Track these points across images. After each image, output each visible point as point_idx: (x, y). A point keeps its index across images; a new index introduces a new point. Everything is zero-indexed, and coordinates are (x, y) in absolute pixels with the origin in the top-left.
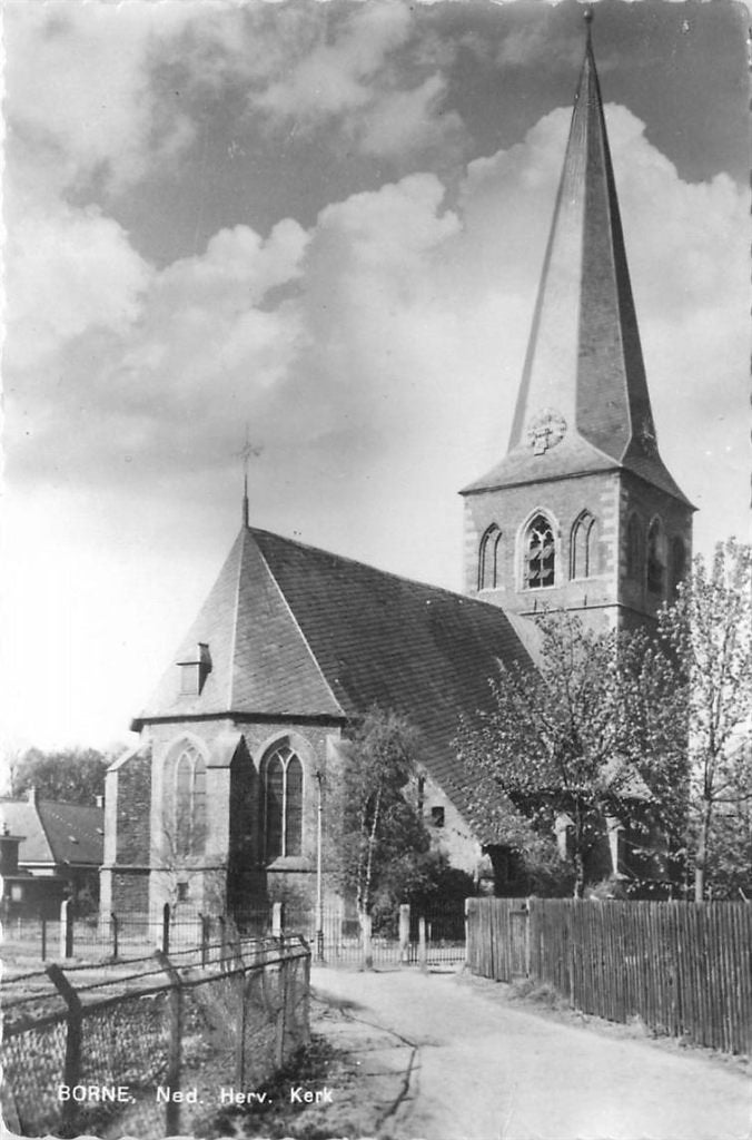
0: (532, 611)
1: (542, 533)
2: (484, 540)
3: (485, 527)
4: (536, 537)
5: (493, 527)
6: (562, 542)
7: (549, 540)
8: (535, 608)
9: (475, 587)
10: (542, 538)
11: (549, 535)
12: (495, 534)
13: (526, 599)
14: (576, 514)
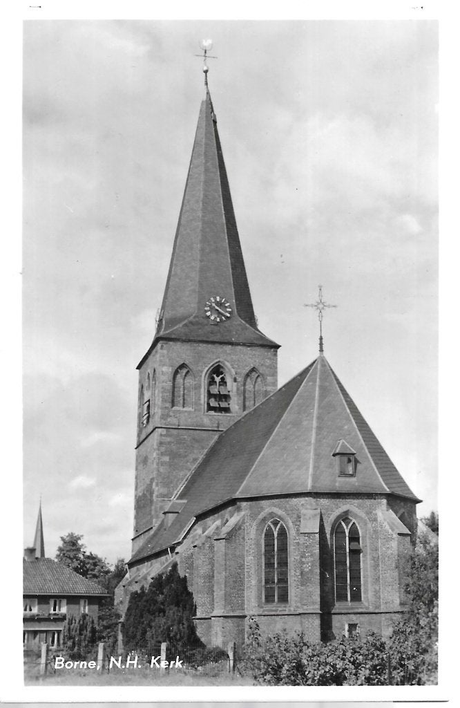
0: (216, 429)
1: (218, 376)
2: (176, 373)
3: (178, 365)
4: (213, 378)
5: (183, 366)
6: (237, 385)
7: (223, 382)
8: (218, 427)
9: (169, 405)
10: (218, 379)
11: (223, 379)
12: (184, 371)
13: (211, 420)
14: (248, 369)
